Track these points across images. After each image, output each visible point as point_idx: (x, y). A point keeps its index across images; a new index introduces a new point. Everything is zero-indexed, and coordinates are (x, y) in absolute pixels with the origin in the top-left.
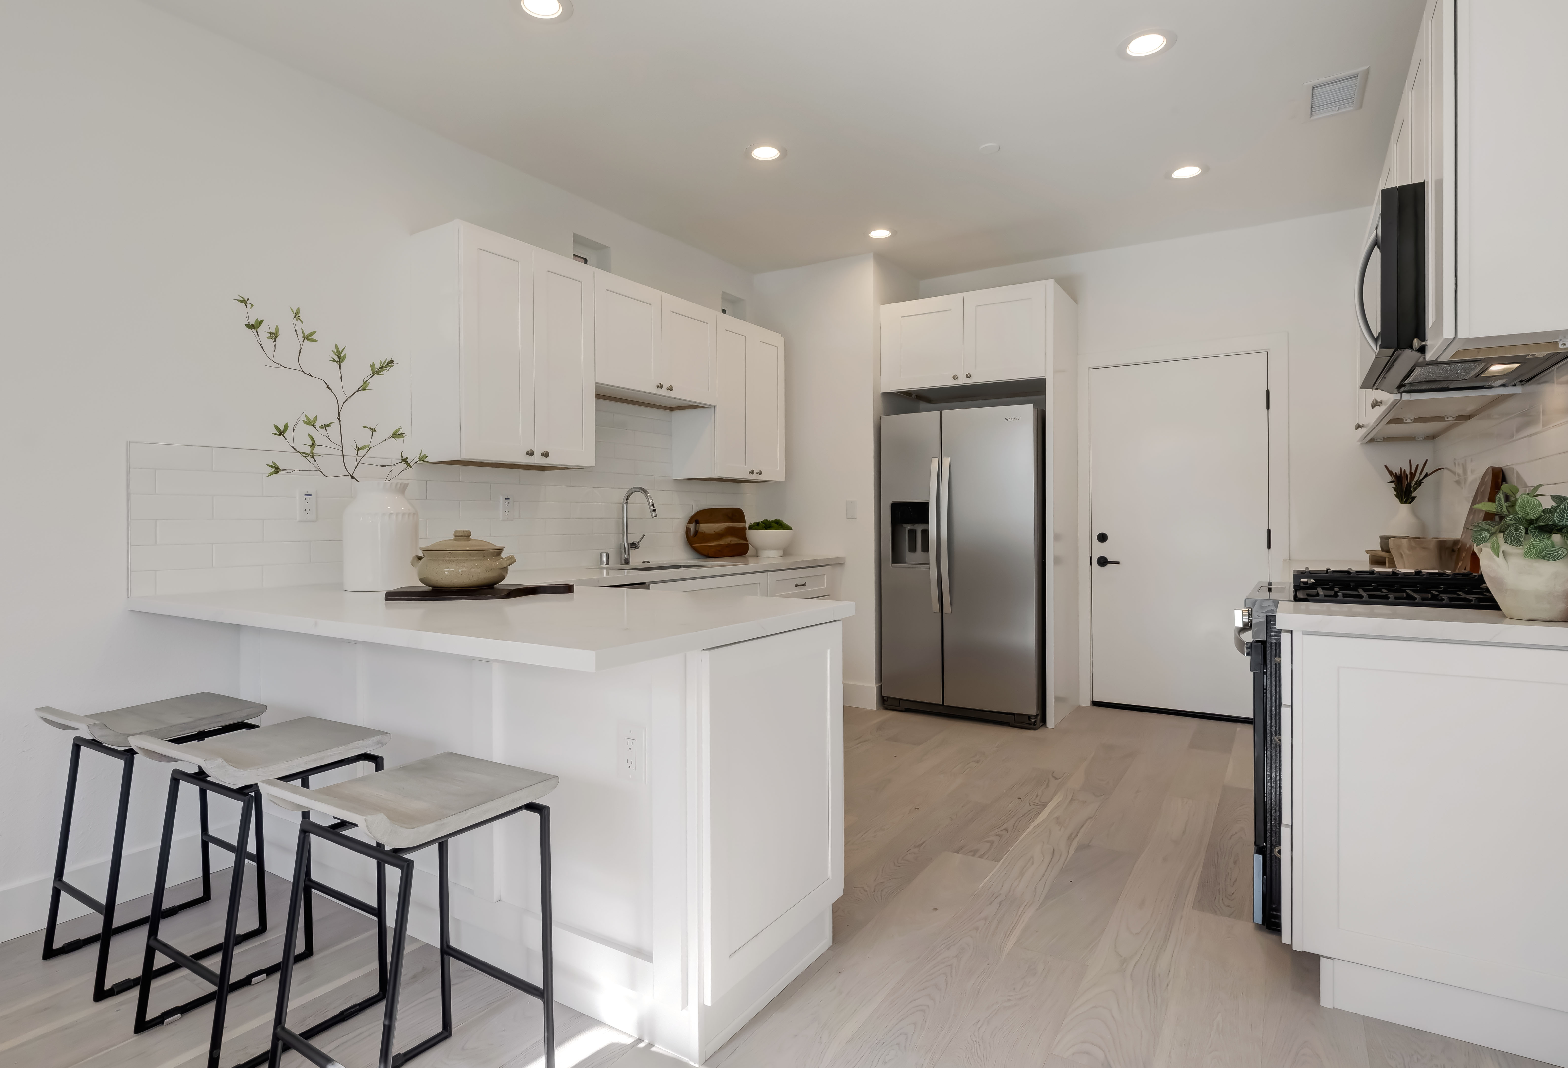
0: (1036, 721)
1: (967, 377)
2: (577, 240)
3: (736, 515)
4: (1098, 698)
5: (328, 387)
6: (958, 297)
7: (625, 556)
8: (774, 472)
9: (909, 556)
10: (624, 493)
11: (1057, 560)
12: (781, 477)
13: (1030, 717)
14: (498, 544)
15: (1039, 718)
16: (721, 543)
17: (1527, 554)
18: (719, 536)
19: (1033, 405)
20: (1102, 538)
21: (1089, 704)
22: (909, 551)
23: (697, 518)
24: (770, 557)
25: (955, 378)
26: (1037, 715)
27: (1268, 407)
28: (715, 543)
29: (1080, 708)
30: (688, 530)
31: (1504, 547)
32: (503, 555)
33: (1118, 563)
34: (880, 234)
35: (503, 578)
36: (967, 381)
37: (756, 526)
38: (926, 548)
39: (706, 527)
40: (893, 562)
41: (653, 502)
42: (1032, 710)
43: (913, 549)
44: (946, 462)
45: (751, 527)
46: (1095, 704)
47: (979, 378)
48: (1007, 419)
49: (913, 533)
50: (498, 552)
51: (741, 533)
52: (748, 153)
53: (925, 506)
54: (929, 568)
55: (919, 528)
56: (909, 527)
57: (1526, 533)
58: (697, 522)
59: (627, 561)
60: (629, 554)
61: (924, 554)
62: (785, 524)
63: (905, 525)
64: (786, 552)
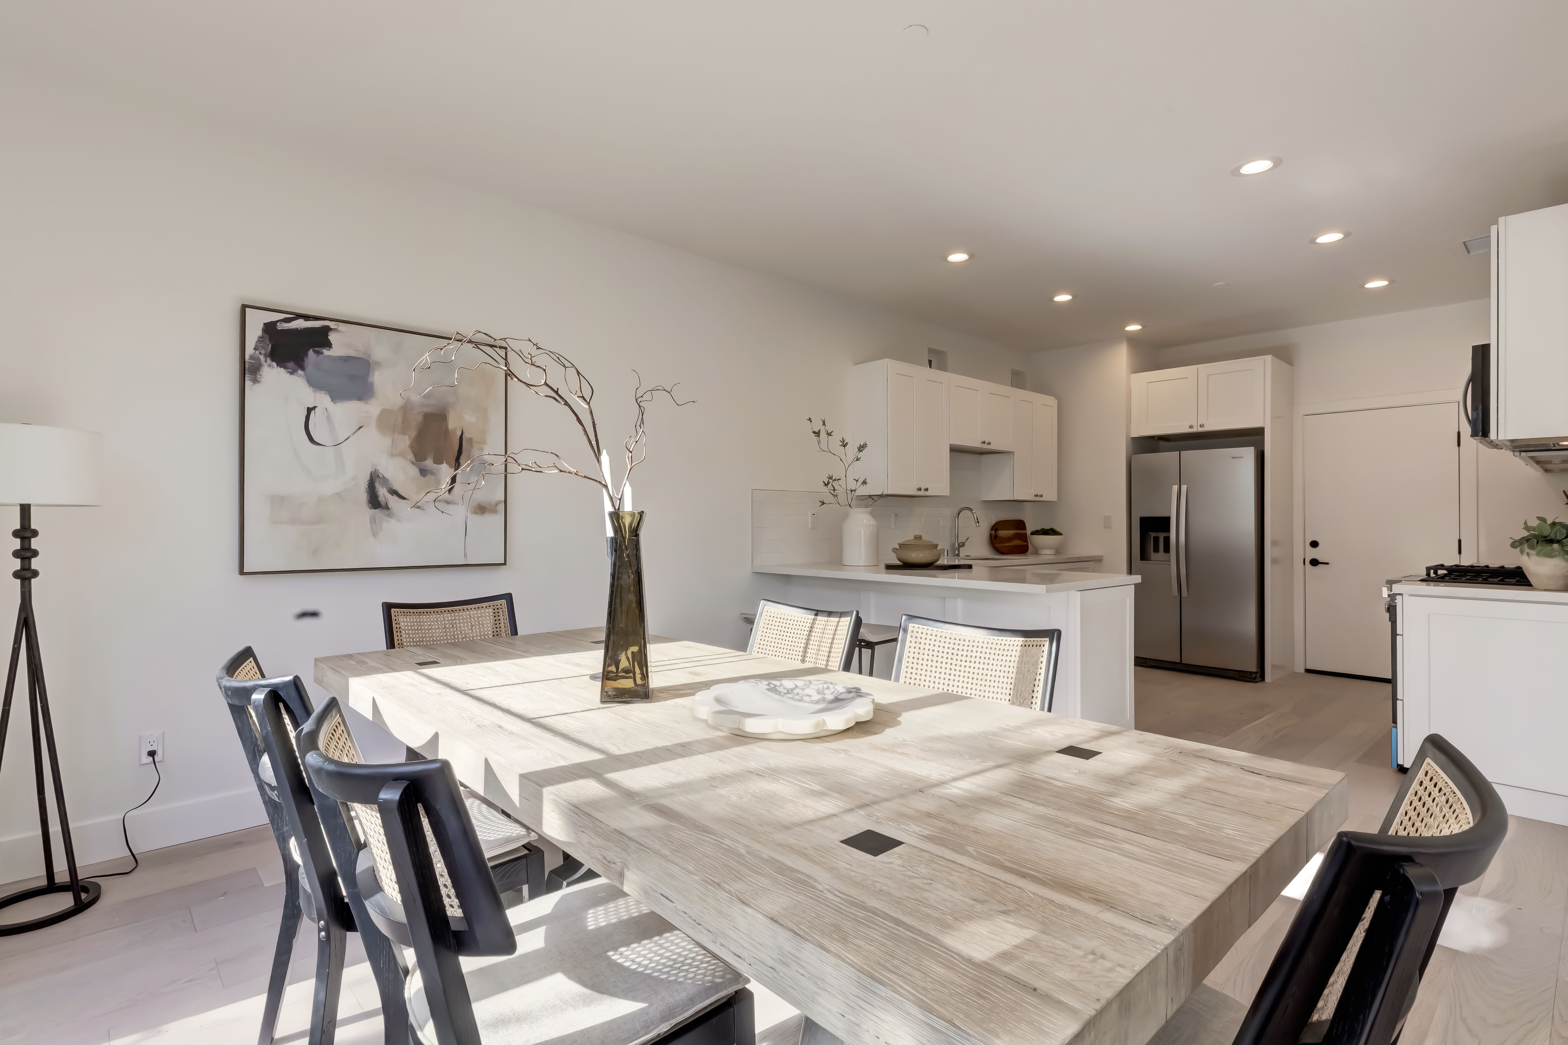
0: (1257, 676)
1: (1201, 426)
2: (931, 351)
3: (1020, 524)
4: (1310, 667)
5: (841, 460)
6: (1194, 368)
7: (957, 552)
8: (1050, 495)
9: (1153, 555)
10: (957, 510)
11: (1274, 561)
12: (1055, 499)
13: (1251, 673)
14: (935, 542)
15: (1258, 675)
16: (1012, 544)
17: (1538, 554)
18: (1010, 539)
19: (1253, 448)
20: (1314, 544)
21: (1303, 671)
22: (1154, 552)
23: (996, 527)
24: (1047, 554)
25: (1191, 427)
26: (1256, 673)
27: (1459, 445)
28: (1008, 544)
29: (1295, 674)
30: (991, 535)
31: (1527, 550)
32: (939, 548)
33: (1327, 564)
34: (1133, 328)
35: (938, 560)
36: (1201, 430)
37: (1035, 533)
38: (1167, 550)
39: (1002, 533)
40: (1141, 560)
41: (976, 516)
42: (1253, 667)
43: (1156, 550)
44: (1184, 488)
45: (1033, 533)
46: (1308, 671)
47: (1210, 427)
48: (1232, 458)
49: (1156, 540)
50: (936, 546)
51: (1024, 538)
52: (1051, 299)
53: (1167, 520)
54: (1170, 564)
55: (1162, 536)
56: (1153, 535)
57: (1537, 543)
58: (996, 530)
59: (958, 555)
60: (959, 551)
61: (1166, 554)
62: (1058, 532)
63: (1150, 533)
64: (1058, 551)
